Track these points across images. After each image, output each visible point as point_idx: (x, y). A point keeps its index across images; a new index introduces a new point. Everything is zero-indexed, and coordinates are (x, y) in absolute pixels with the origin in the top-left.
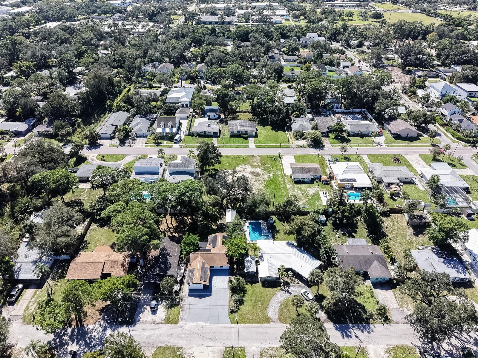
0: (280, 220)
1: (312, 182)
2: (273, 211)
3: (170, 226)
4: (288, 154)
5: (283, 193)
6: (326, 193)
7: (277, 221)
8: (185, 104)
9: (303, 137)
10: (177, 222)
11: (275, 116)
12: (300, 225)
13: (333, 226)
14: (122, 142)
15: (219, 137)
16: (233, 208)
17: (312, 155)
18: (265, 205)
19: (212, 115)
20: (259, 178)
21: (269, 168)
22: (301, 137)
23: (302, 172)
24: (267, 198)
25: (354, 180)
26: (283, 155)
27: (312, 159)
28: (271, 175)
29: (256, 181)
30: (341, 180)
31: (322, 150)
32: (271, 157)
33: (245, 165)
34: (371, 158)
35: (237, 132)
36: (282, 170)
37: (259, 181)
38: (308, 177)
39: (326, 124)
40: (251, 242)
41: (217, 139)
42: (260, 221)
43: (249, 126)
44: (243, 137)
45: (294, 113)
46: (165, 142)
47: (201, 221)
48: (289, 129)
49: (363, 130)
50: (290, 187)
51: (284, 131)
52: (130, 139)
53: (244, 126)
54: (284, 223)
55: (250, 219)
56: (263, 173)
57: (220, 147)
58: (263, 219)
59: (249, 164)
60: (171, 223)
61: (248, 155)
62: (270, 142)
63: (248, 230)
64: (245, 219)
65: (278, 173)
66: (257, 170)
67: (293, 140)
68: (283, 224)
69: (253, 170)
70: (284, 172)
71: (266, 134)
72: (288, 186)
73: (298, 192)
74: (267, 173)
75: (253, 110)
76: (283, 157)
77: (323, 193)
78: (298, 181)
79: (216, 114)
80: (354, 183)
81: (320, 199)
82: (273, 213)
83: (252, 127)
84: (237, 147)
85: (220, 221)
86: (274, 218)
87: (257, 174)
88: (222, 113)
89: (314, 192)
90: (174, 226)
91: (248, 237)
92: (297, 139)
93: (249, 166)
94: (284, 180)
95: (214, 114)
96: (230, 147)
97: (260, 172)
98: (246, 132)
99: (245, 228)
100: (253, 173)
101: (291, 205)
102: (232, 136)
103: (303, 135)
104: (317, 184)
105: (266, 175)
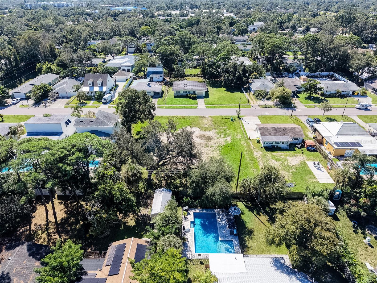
0: (251, 210)
1: (291, 147)
2: (237, 194)
3: (52, 218)
4: (250, 115)
5: (249, 163)
6: (318, 164)
7: (246, 210)
8: (126, 68)
9: (267, 97)
10: (66, 212)
11: (230, 75)
12: (306, 225)
13: (351, 221)
14: (38, 103)
15: (161, 97)
16: (168, 187)
17: (283, 116)
18: (224, 180)
19: (155, 77)
20: (211, 143)
21: (225, 130)
22: (264, 97)
23: (276, 134)
24: (226, 168)
25: (359, 145)
26: (243, 116)
27: (283, 119)
28: (229, 139)
29: (207, 147)
30: (338, 144)
31: (295, 110)
32: (226, 118)
33: (191, 127)
34: (365, 119)
35: (184, 92)
36: (244, 132)
37: (211, 147)
38: (285, 140)
39: (292, 84)
40: (197, 257)
41: (157, 99)
42: (215, 211)
43: (197, 86)
44: (190, 98)
45: (252, 74)
46: (92, 102)
47: (96, 212)
48: (248, 90)
49: (341, 89)
50: (259, 155)
51: (242, 92)
52: (49, 99)
53: (191, 86)
54: (260, 215)
55: (196, 207)
57: (159, 107)
58: (220, 207)
59: (197, 126)
60: (55, 214)
61: (196, 116)
62: (224, 102)
63: (192, 229)
64: (187, 208)
65: (239, 137)
66: (208, 133)
67: (254, 100)
68: (258, 216)
69: (203, 133)
70: (246, 135)
71: (219, 95)
72: (255, 153)
73: (273, 163)
74: (222, 136)
75: (203, 74)
76: (244, 118)
77: (314, 163)
78: (269, 146)
79: (161, 76)
80: (359, 148)
81: (311, 173)
82: (237, 197)
83: (201, 87)
84: (182, 108)
85: (143, 211)
86: (241, 206)
87: (209, 138)
88: (167, 76)
89: (298, 163)
90: (59, 218)
91: (191, 244)
92: (259, 99)
93: (198, 129)
94: (249, 145)
95: (158, 76)
96: (173, 108)
97: (212, 135)
98: (194, 92)
99: (187, 225)
100: (202, 137)
101: (274, 181)
102: (176, 97)
103: (267, 94)
104: (300, 150)
105: (222, 140)
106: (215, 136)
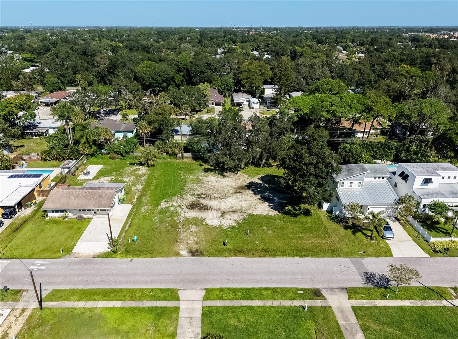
29: (198, 195)
37: (194, 195)
56: (179, 209)
59: (209, 229)
66: (192, 214)
87: (193, 206)
93: (209, 222)
97: (187, 210)
105: (175, 204)
106: (182, 209)
